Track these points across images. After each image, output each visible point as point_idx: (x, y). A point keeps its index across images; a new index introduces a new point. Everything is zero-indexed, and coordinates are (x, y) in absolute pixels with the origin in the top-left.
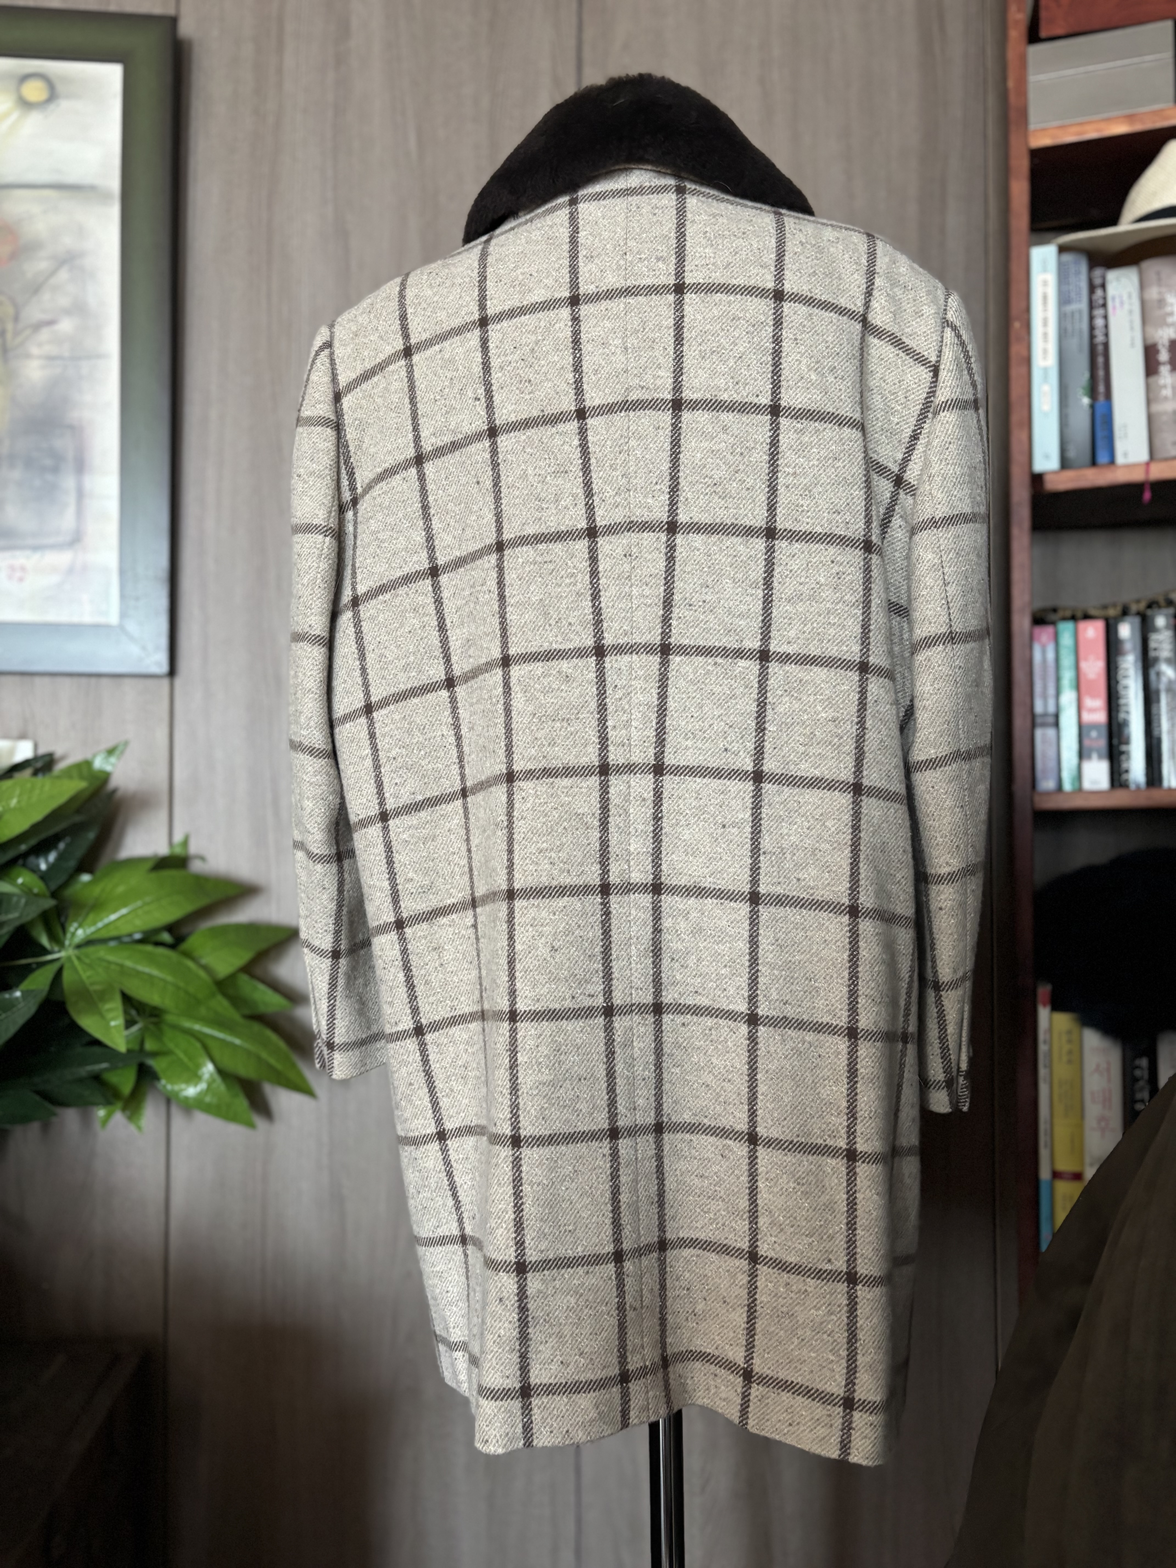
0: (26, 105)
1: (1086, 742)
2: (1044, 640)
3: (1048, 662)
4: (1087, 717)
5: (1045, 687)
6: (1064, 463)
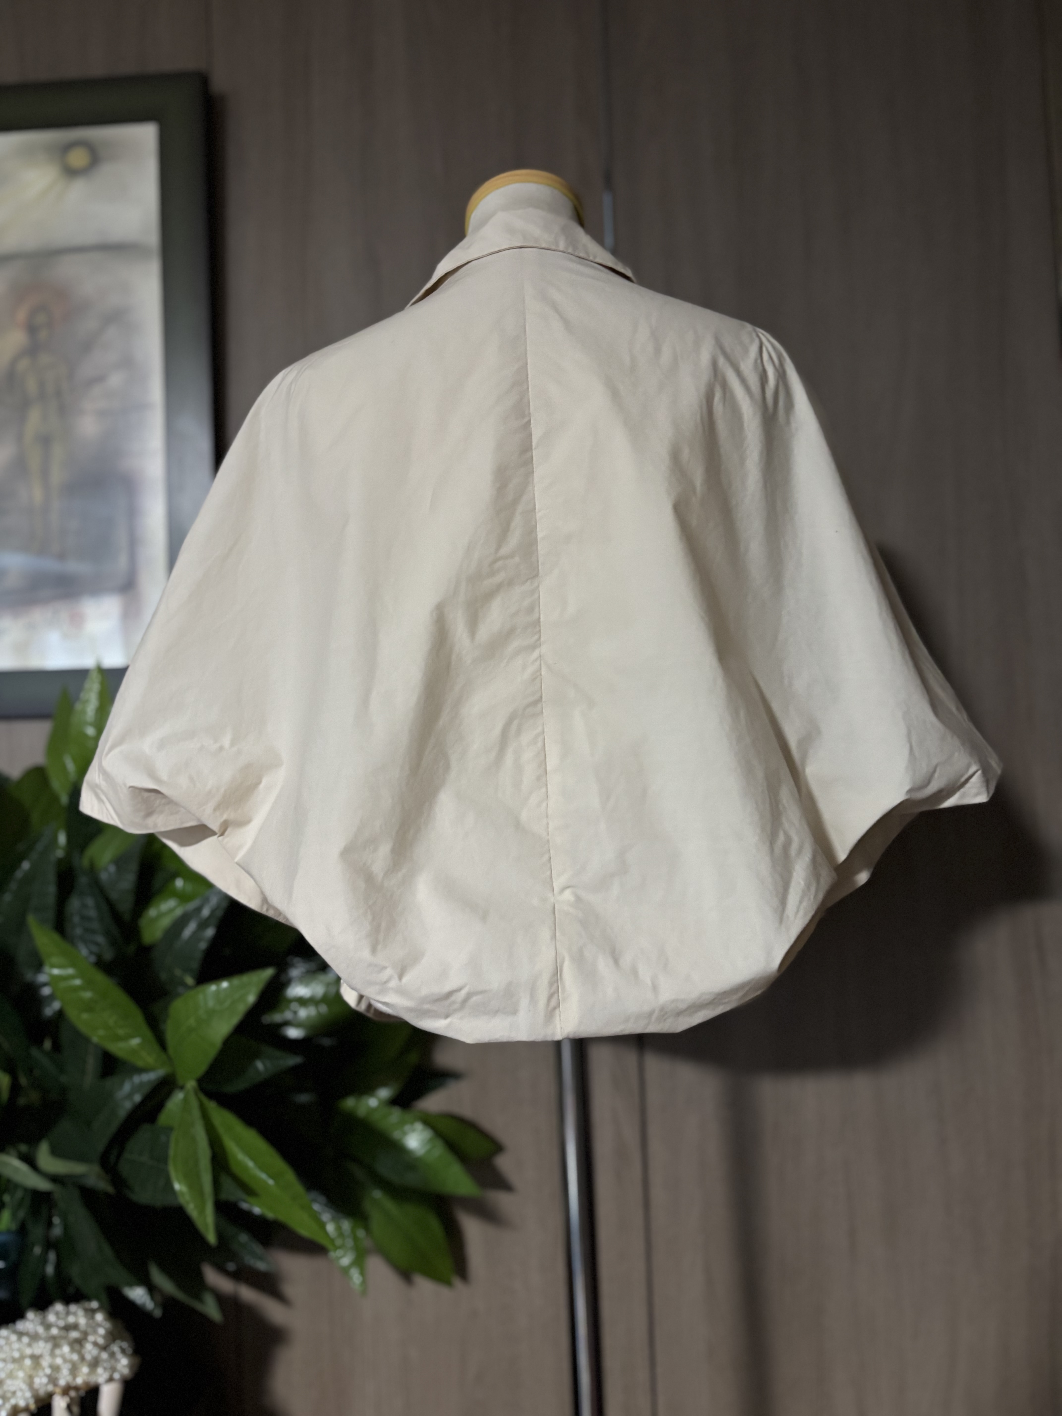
0: (71, 173)
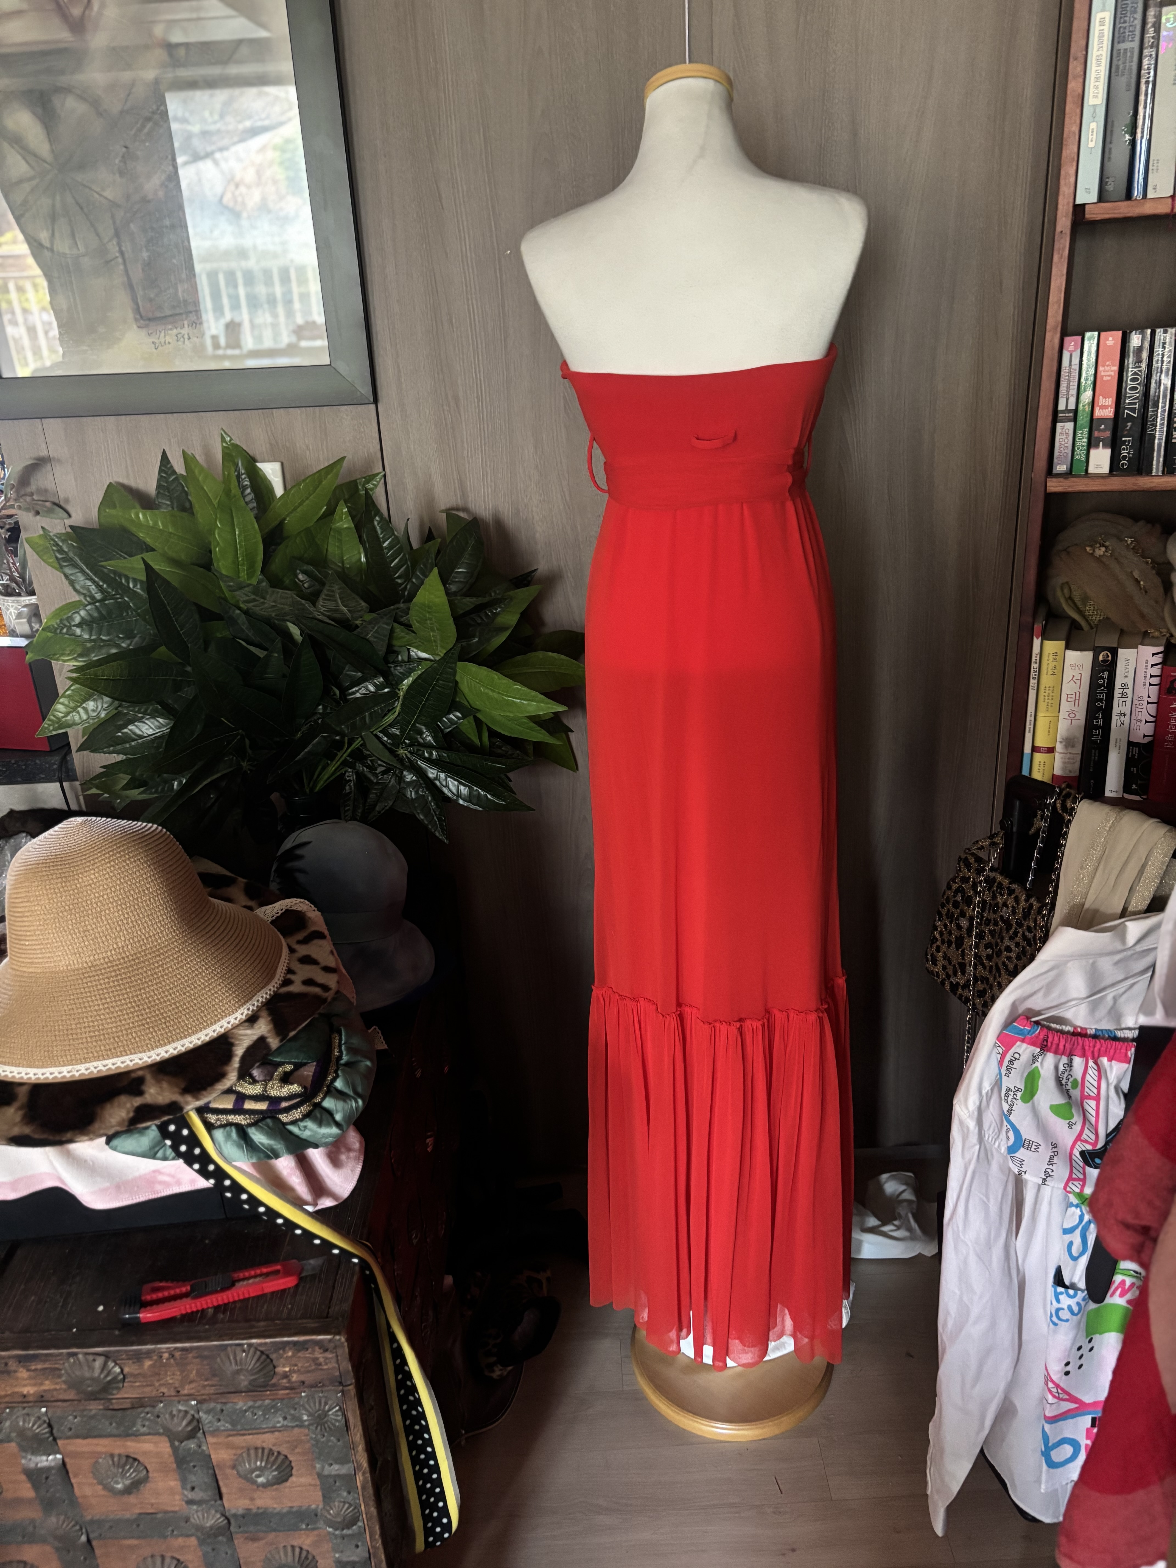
1: (1096, 434)
2: (1071, 348)
3: (1073, 367)
4: (1098, 413)
5: (1068, 387)
6: (1102, 196)
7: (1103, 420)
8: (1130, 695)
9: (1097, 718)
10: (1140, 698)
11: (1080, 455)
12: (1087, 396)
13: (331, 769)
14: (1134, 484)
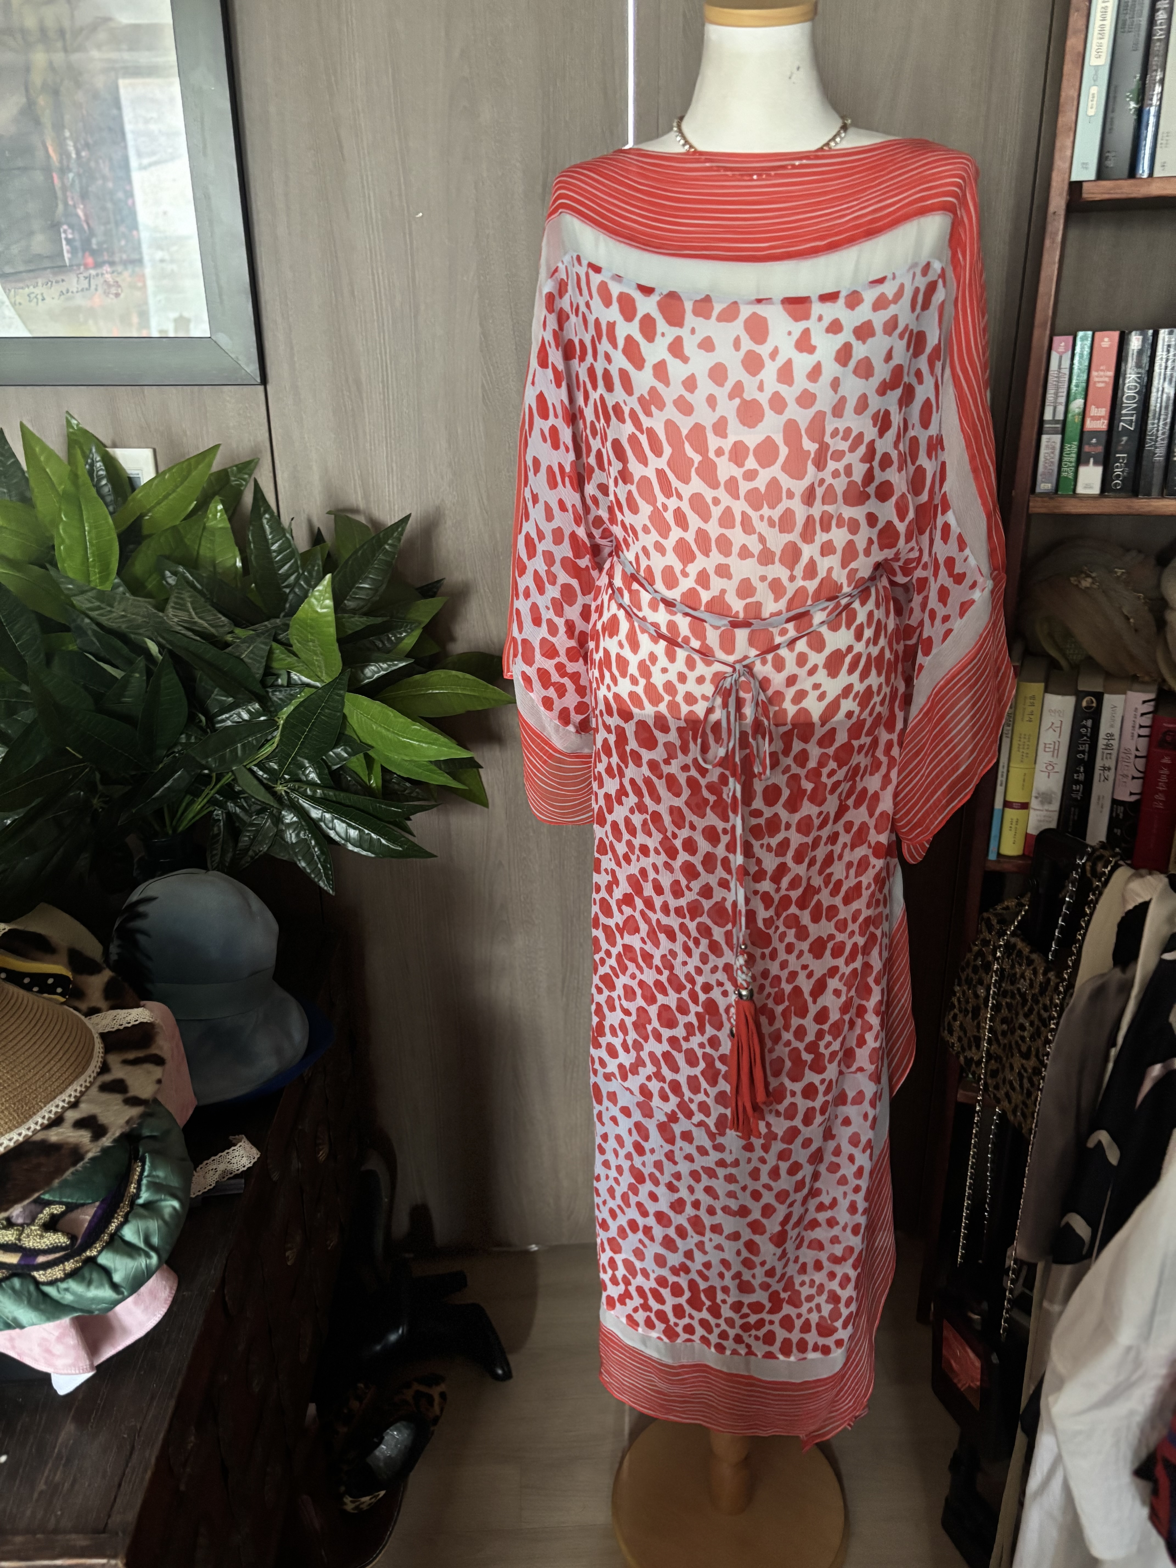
1: (1086, 448)
2: (1061, 349)
3: (1063, 371)
4: (1090, 425)
5: (1056, 395)
6: (1102, 173)
7: (1095, 433)
8: (1116, 747)
9: (1078, 772)
10: (1127, 752)
11: (1068, 473)
12: (1077, 405)
13: (197, 807)
14: (1129, 507)
